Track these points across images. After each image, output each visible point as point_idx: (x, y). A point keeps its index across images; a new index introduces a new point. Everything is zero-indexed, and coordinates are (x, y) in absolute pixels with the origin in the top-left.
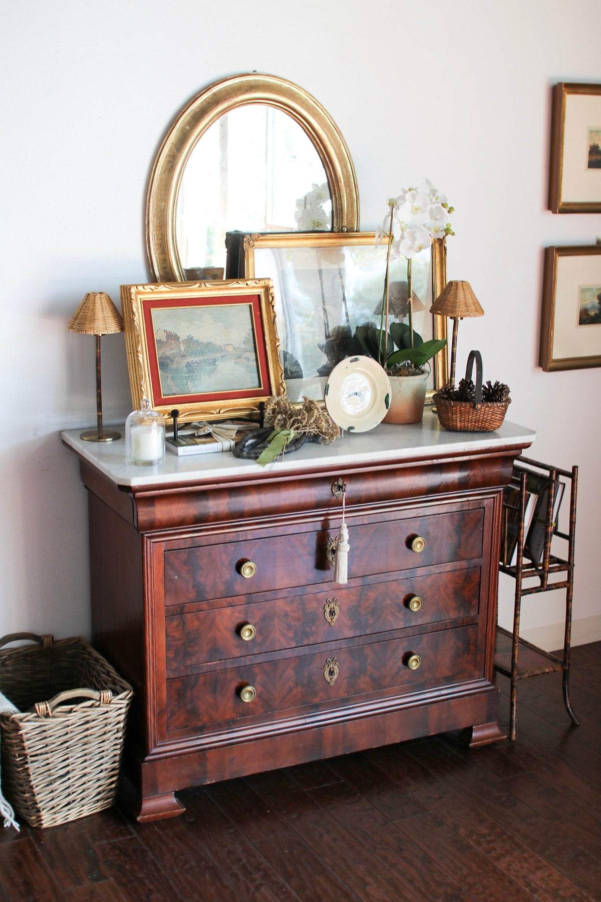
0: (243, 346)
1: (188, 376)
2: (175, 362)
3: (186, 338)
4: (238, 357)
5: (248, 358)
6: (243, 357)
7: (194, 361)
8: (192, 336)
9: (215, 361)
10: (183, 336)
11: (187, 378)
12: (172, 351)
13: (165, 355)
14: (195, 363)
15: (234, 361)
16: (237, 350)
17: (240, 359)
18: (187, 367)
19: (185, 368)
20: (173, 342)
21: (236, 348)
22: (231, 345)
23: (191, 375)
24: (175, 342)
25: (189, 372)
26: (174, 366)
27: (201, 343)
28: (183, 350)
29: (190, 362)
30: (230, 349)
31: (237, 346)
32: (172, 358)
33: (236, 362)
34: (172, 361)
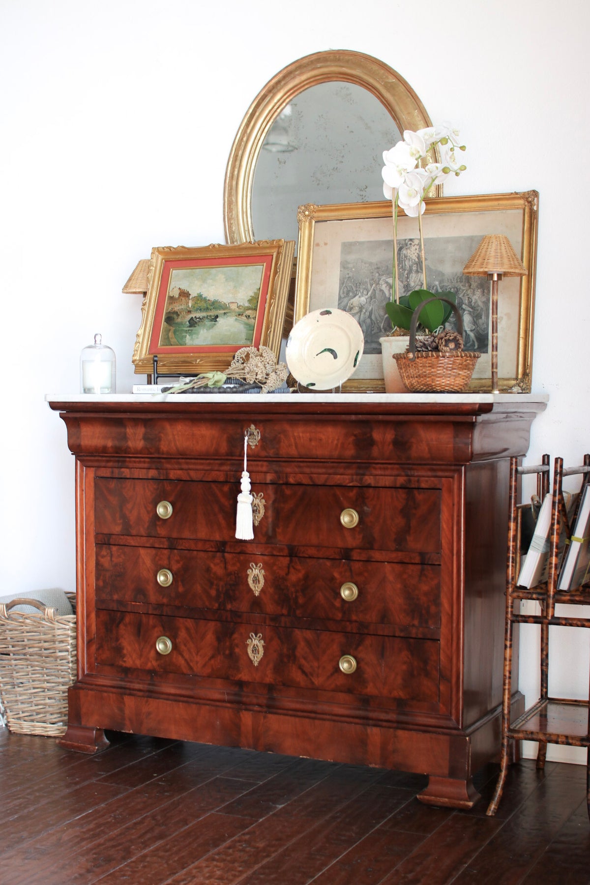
0: (247, 304)
1: (189, 330)
2: (180, 317)
3: (196, 295)
4: (239, 315)
5: (249, 316)
6: (244, 315)
7: (197, 317)
8: (202, 294)
9: (217, 317)
10: (194, 293)
11: (186, 332)
12: (180, 307)
13: (174, 310)
14: (198, 318)
15: (234, 318)
16: (241, 307)
17: (240, 316)
18: (189, 322)
19: (188, 323)
20: (183, 299)
21: (240, 306)
22: (236, 303)
23: (191, 329)
24: (185, 299)
25: (190, 326)
26: (179, 320)
27: (209, 300)
28: (190, 306)
29: (194, 317)
30: (234, 307)
31: (242, 304)
32: (179, 313)
33: (236, 319)
34: (178, 315)
